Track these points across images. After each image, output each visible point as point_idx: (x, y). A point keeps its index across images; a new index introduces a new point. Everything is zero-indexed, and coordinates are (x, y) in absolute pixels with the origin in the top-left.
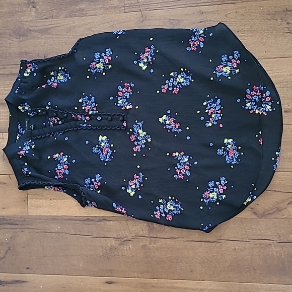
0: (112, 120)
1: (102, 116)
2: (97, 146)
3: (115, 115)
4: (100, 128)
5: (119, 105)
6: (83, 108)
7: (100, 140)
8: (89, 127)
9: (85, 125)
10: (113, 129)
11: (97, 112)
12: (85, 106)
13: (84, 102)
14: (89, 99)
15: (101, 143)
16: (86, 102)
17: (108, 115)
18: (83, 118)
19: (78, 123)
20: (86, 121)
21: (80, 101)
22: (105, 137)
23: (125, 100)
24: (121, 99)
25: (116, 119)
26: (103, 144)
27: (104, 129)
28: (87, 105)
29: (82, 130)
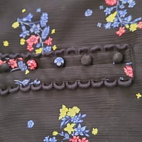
0: (91, 63)
1: (67, 57)
2: (55, 133)
3: (99, 50)
4: (63, 86)
5: (107, 26)
6: (22, 42)
7: (62, 116)
8: (35, 85)
9: (26, 82)
10: (96, 88)
11: (55, 48)
12: (27, 38)
13: (24, 28)
14: (36, 19)
15: (65, 126)
16: (28, 28)
17: (81, 52)
18: (22, 65)
19: (9, 77)
20: (27, 72)
21: (16, 25)
22: (76, 110)
23: (123, 13)
24: (112, 12)
25: (103, 61)
26: (69, 129)
27: (71, 90)
28: (31, 34)
29: (19, 94)
